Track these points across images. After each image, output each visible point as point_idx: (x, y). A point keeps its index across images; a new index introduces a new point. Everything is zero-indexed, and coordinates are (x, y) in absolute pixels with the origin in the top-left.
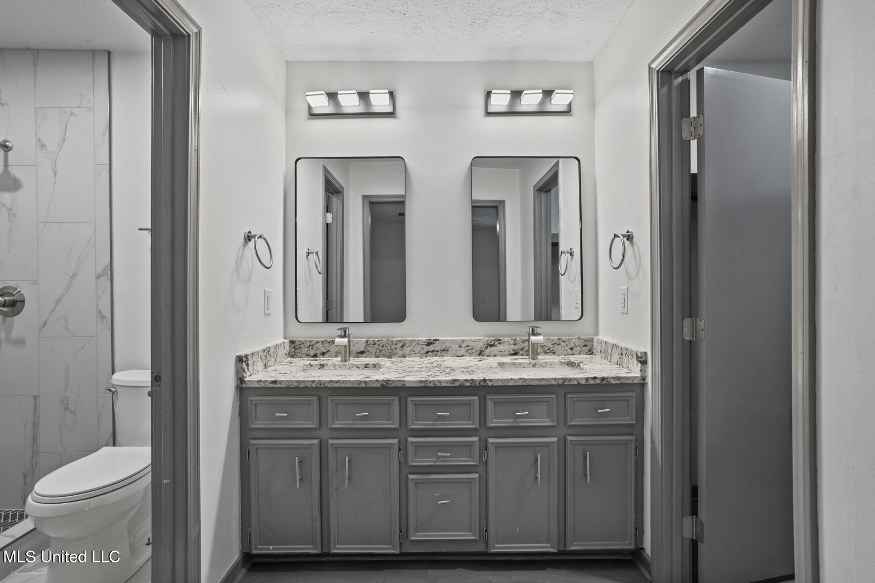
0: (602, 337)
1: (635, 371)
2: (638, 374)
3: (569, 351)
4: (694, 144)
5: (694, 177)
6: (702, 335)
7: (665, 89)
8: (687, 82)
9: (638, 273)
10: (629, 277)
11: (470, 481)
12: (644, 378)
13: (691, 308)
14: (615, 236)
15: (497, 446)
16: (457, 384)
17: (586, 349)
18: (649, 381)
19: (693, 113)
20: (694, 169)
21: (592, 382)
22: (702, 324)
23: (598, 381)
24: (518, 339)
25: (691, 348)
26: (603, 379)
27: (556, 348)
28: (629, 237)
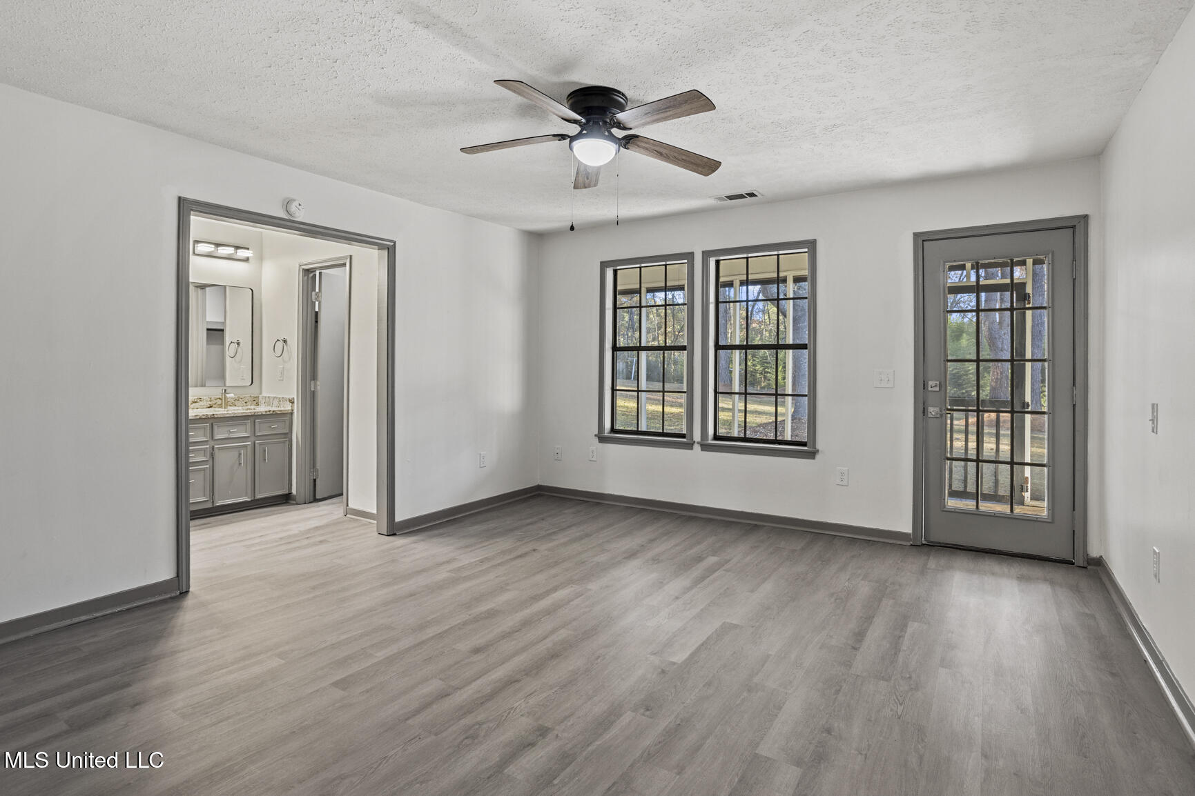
0: (264, 394)
1: (288, 407)
2: (290, 408)
3: (245, 404)
4: (317, 303)
5: (317, 313)
6: (319, 388)
7: (306, 278)
8: (315, 275)
9: (290, 359)
10: (284, 361)
11: (204, 470)
12: (293, 410)
13: (314, 377)
14: (278, 340)
15: (219, 449)
16: (198, 417)
17: (255, 402)
18: (295, 411)
19: (317, 290)
20: (317, 310)
21: (268, 413)
22: (318, 383)
23: (271, 412)
24: (213, 397)
25: (313, 394)
26: (274, 411)
27: (236, 403)
28: (285, 341)
